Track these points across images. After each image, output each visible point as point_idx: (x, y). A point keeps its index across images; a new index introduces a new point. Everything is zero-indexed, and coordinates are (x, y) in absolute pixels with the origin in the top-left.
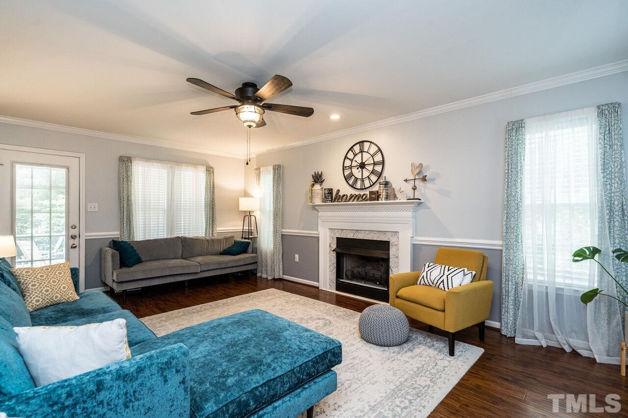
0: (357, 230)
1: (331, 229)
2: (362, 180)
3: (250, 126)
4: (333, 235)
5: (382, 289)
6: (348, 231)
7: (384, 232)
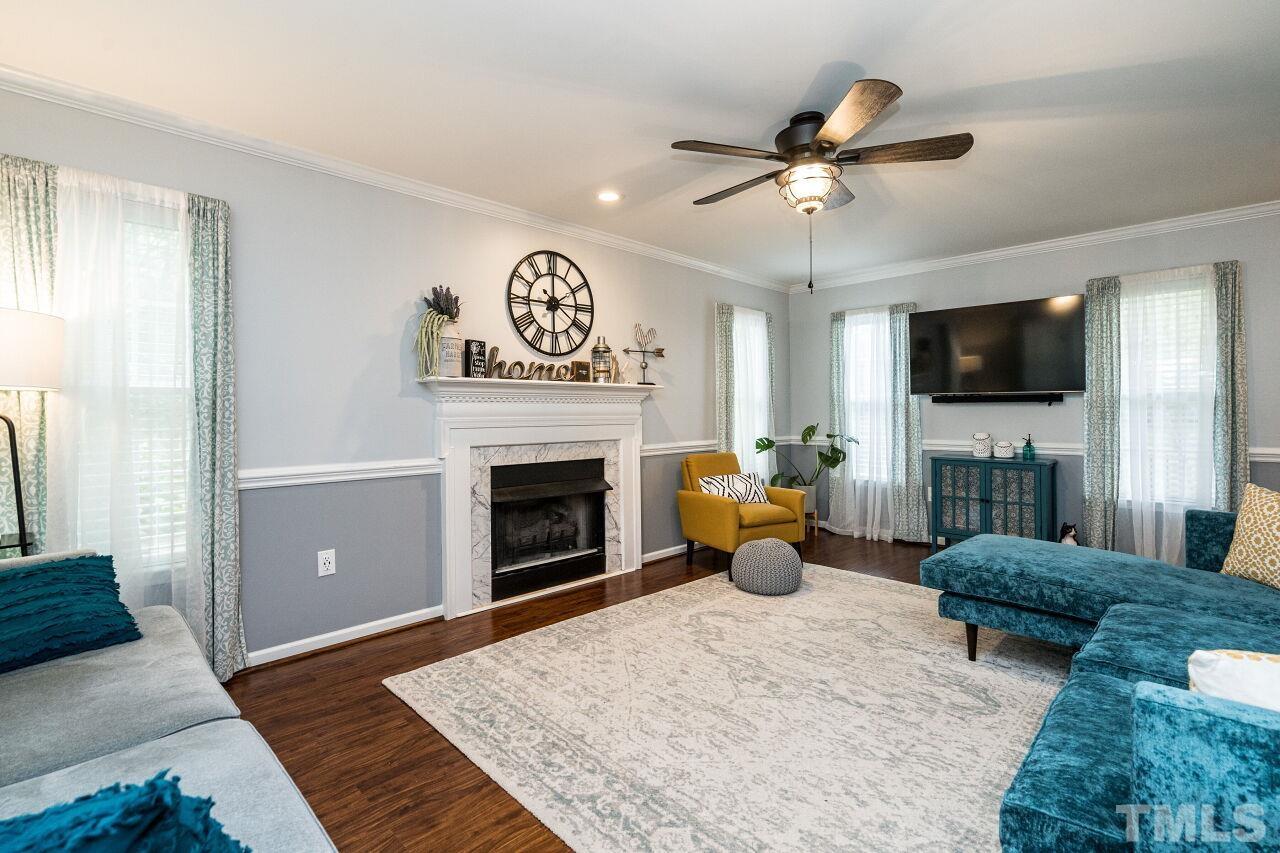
0: (546, 444)
1: (478, 447)
2: (555, 335)
3: (809, 211)
4: (481, 462)
5: (576, 555)
6: (523, 447)
7: (597, 443)
